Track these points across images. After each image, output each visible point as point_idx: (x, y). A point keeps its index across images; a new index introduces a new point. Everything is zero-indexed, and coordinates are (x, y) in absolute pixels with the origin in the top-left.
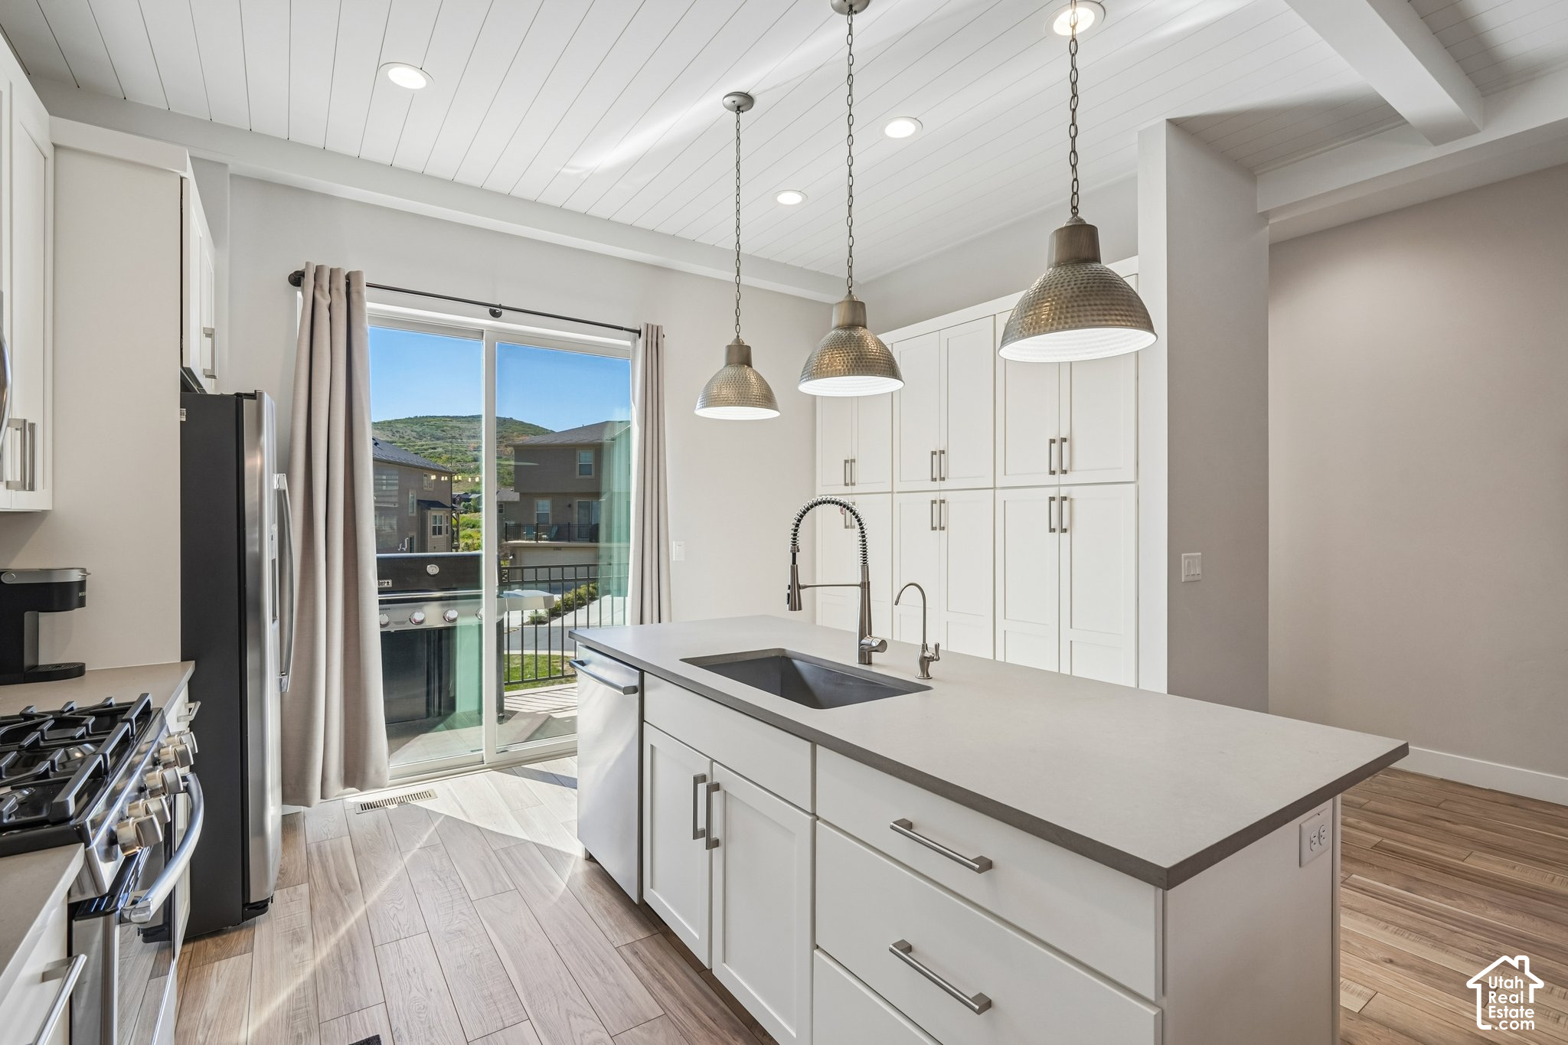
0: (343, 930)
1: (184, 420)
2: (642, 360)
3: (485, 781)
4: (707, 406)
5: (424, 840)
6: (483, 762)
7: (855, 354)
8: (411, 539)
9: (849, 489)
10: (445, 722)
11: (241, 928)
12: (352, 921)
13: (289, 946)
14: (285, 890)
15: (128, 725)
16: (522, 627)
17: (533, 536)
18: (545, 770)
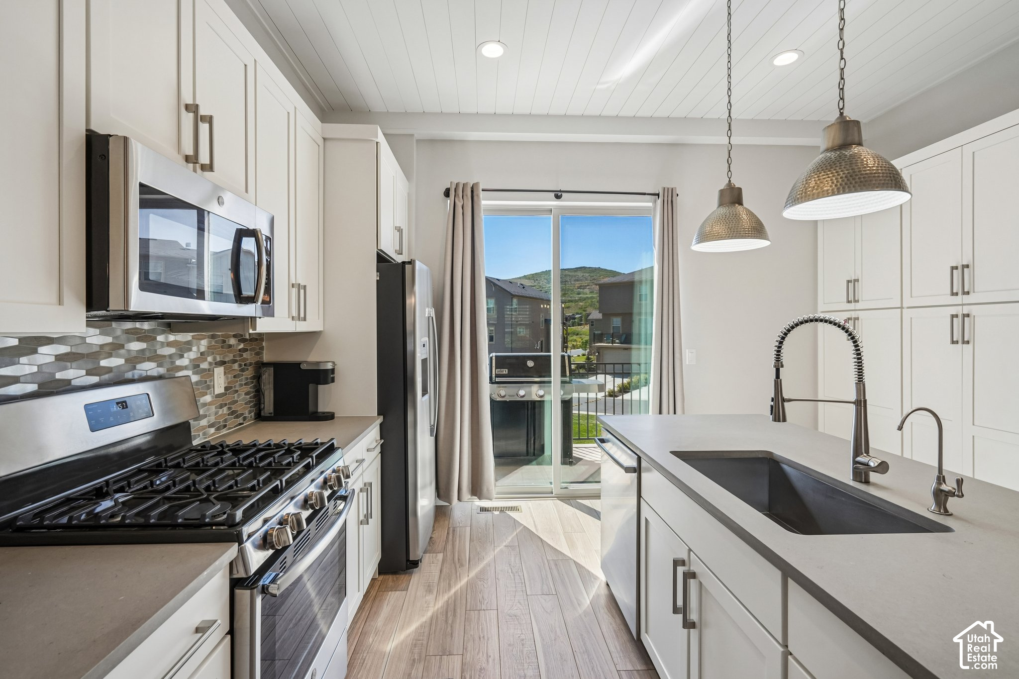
0: (453, 591)
1: (378, 279)
2: (660, 215)
3: (551, 506)
4: (698, 243)
5: (509, 541)
6: (552, 493)
7: (846, 172)
8: (541, 342)
9: (852, 306)
10: (537, 460)
11: (406, 574)
12: (458, 587)
13: (425, 593)
14: (432, 554)
15: (310, 460)
16: (605, 399)
17: (610, 341)
18: (591, 506)
